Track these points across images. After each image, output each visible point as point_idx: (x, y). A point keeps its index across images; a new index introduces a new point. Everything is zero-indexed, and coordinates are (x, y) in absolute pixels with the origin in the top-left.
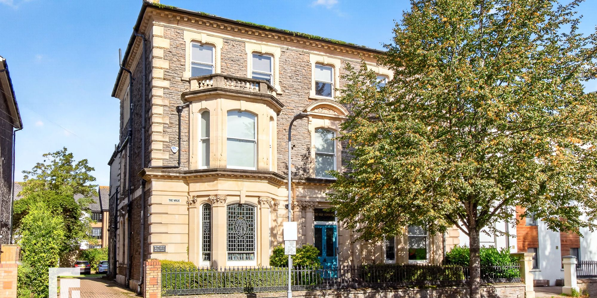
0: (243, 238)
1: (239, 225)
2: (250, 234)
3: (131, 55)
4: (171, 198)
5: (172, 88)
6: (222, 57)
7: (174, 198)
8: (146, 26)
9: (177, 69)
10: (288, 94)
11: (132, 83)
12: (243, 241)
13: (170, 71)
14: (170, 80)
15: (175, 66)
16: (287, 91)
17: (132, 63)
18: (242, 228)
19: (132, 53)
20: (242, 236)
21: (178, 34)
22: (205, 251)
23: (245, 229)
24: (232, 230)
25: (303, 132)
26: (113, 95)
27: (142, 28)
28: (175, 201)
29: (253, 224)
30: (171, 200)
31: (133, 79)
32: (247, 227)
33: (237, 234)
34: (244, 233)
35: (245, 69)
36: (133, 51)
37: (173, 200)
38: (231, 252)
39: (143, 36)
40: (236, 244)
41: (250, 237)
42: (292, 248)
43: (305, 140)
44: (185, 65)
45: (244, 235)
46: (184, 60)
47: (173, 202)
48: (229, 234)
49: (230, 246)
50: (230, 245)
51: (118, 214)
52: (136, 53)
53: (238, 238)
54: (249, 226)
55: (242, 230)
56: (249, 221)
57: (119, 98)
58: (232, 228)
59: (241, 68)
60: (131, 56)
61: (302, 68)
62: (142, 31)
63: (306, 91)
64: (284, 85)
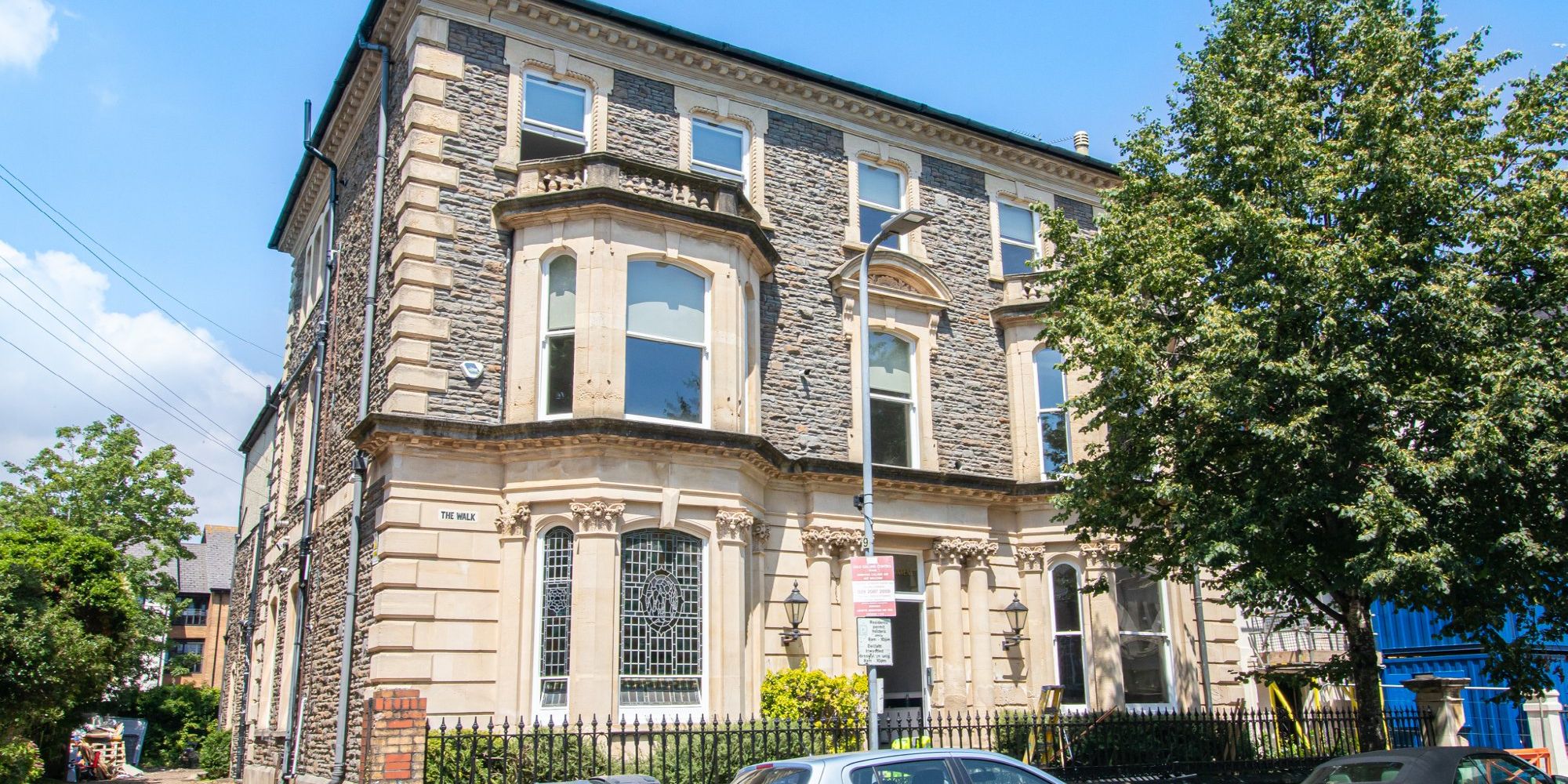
0: (669, 634)
1: (656, 593)
2: (687, 622)
3: (342, 114)
4: (448, 508)
5: (468, 187)
6: (611, 117)
7: (457, 509)
8: (395, 19)
9: (484, 136)
10: (788, 230)
11: (337, 197)
12: (669, 641)
13: (463, 141)
14: (461, 166)
15: (477, 127)
16: (785, 223)
17: (340, 139)
18: (664, 603)
19: (344, 111)
20: (664, 629)
21: (488, 44)
22: (548, 673)
23: (674, 606)
24: (635, 608)
25: (830, 335)
26: (274, 244)
27: (382, 26)
28: (459, 517)
29: (698, 590)
30: (450, 516)
31: (342, 182)
32: (680, 601)
33: (649, 621)
34: (672, 617)
35: (674, 153)
36: (348, 103)
37: (455, 516)
38: (630, 676)
39: (384, 49)
40: (648, 652)
41: (687, 630)
42: (878, 642)
43: (836, 359)
44: (504, 128)
45: (672, 624)
46: (503, 116)
47: (456, 523)
48: (627, 620)
49: (627, 659)
50: (627, 656)
51: (265, 580)
52: (355, 108)
53: (654, 634)
54: (687, 598)
55: (664, 608)
56: (687, 581)
57: (289, 250)
58: (636, 604)
59: (662, 151)
60: (340, 118)
61: (823, 165)
62: (381, 37)
63: (837, 228)
64: (779, 207)
